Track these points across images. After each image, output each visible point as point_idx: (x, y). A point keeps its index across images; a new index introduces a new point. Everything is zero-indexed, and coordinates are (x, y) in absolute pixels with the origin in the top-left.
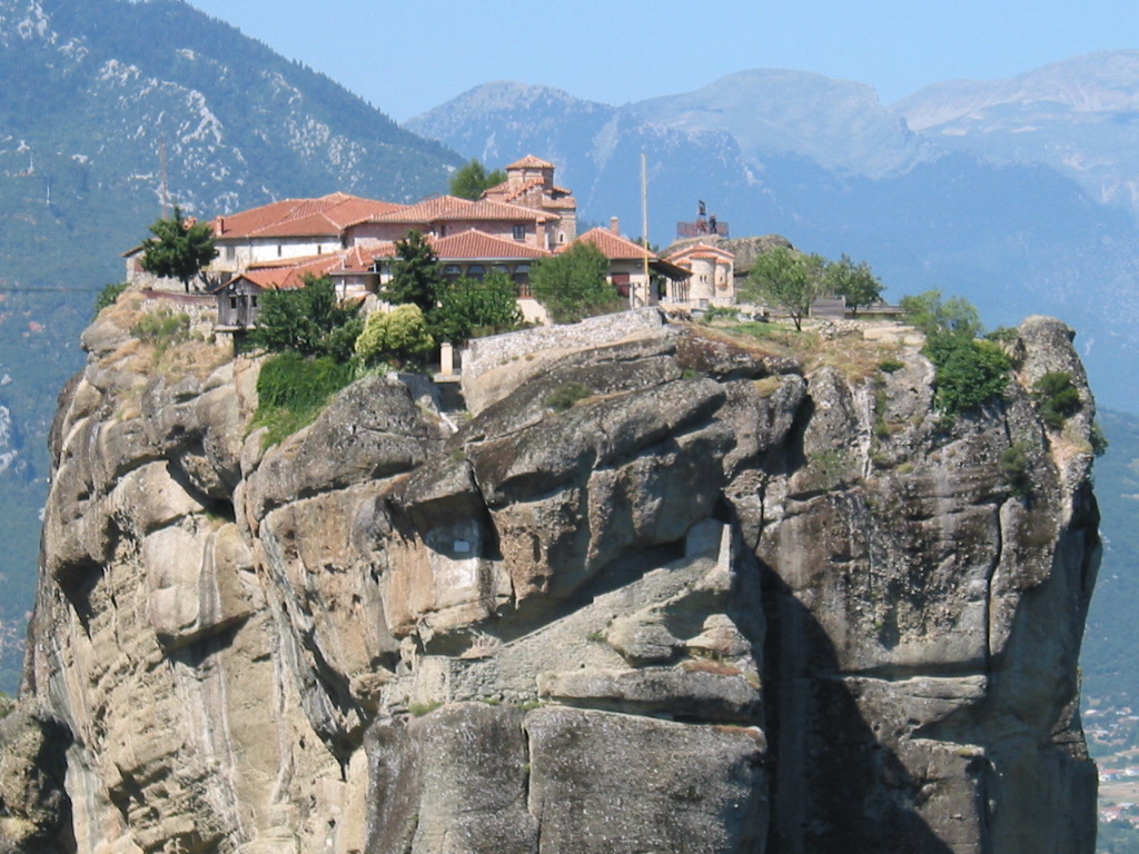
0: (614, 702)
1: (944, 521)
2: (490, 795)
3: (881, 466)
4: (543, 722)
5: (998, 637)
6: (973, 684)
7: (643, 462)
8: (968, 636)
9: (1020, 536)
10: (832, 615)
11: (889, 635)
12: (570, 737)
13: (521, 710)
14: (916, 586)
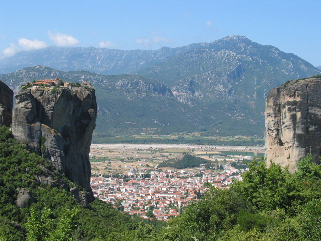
0: (22, 107)
1: (50, 99)
2: (16, 112)
3: (47, 96)
4: (19, 108)
5: (53, 105)
6: (52, 108)
7: (25, 95)
9: (55, 100)
10: (43, 104)
11: (47, 105)
12: (20, 109)
13: (18, 108)
14: (49, 103)
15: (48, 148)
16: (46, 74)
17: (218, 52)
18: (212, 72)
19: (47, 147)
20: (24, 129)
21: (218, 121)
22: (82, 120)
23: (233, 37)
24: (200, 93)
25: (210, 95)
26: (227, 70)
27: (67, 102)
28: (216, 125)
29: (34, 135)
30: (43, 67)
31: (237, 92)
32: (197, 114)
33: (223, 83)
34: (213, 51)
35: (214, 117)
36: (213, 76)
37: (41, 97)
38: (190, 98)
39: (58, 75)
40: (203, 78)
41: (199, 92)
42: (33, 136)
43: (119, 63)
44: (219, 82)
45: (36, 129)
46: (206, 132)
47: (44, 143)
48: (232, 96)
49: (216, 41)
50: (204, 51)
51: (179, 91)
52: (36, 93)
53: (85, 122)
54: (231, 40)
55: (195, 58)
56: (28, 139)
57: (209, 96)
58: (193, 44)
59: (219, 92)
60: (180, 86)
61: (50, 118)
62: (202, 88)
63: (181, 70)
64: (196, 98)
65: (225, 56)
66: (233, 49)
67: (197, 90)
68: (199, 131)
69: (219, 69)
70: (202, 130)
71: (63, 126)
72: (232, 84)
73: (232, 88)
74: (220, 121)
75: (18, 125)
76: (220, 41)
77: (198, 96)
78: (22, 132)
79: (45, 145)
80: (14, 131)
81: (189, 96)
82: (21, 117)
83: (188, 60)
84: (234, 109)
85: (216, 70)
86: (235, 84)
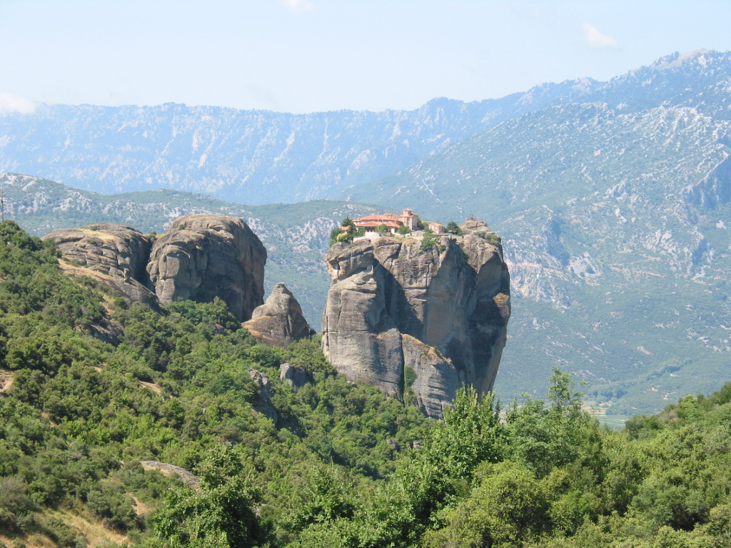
0: (353, 290)
1: (420, 266)
2: (335, 302)
3: (410, 258)
4: (343, 293)
5: (428, 284)
6: (424, 291)
7: (359, 256)
8: (423, 283)
9: (432, 269)
10: (401, 280)
11: (411, 283)
12: (346, 294)
13: (341, 290)
14: (415, 276)
15: (422, 397)
16: (43, 206)
17: (645, 112)
18: (628, 185)
19: (420, 395)
20: (362, 346)
21: (665, 363)
22: (479, 326)
23: (696, 58)
24: (589, 262)
25: (625, 270)
26: (683, 179)
27: (458, 275)
28: (659, 375)
29: (387, 365)
30: (29, 180)
31: (723, 256)
32: (588, 339)
33: (672, 225)
34: (624, 111)
35: (646, 349)
36: (633, 199)
37: (394, 261)
38: (557, 280)
39: (87, 208)
40: (595, 209)
41: (586, 260)
42: (384, 365)
43: (276, 159)
44: (656, 223)
45: (389, 346)
46: (622, 400)
47: (410, 384)
48: (706, 270)
49: (633, 75)
50: (592, 112)
51: (513, 255)
52: (380, 250)
53: (488, 330)
54: (687, 70)
55: (561, 138)
56: (372, 374)
57: (621, 274)
58: (545, 85)
59: (658, 259)
60: (516, 238)
61: (420, 317)
62: (595, 246)
63: (513, 182)
64: (578, 279)
65: (670, 126)
66: (696, 100)
67: (579, 252)
68: (598, 398)
69: (655, 176)
70: (608, 396)
71: (448, 340)
72: (704, 229)
73: (704, 242)
74: (671, 362)
75: (343, 336)
76: (644, 72)
77: (582, 275)
78: (353, 355)
79: (415, 391)
80: (332, 353)
81: (553, 275)
82: (350, 316)
83: (536, 144)
84: (718, 318)
85: (641, 179)
86: (716, 228)
